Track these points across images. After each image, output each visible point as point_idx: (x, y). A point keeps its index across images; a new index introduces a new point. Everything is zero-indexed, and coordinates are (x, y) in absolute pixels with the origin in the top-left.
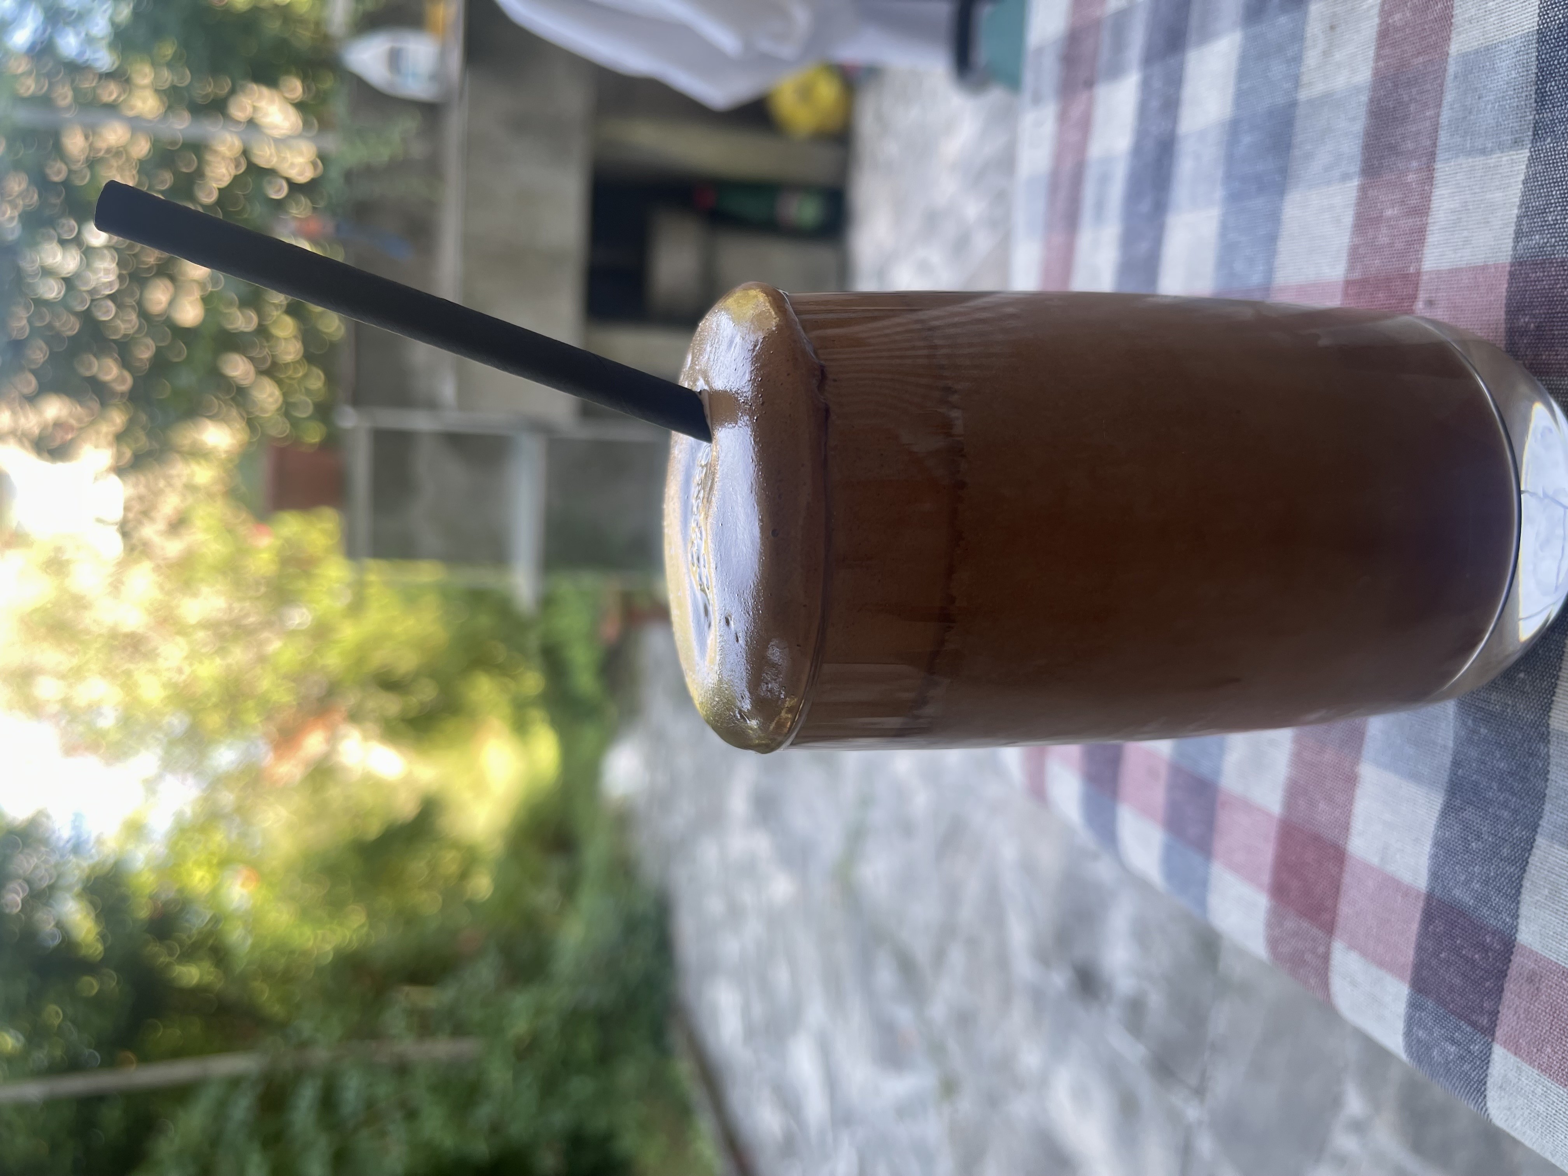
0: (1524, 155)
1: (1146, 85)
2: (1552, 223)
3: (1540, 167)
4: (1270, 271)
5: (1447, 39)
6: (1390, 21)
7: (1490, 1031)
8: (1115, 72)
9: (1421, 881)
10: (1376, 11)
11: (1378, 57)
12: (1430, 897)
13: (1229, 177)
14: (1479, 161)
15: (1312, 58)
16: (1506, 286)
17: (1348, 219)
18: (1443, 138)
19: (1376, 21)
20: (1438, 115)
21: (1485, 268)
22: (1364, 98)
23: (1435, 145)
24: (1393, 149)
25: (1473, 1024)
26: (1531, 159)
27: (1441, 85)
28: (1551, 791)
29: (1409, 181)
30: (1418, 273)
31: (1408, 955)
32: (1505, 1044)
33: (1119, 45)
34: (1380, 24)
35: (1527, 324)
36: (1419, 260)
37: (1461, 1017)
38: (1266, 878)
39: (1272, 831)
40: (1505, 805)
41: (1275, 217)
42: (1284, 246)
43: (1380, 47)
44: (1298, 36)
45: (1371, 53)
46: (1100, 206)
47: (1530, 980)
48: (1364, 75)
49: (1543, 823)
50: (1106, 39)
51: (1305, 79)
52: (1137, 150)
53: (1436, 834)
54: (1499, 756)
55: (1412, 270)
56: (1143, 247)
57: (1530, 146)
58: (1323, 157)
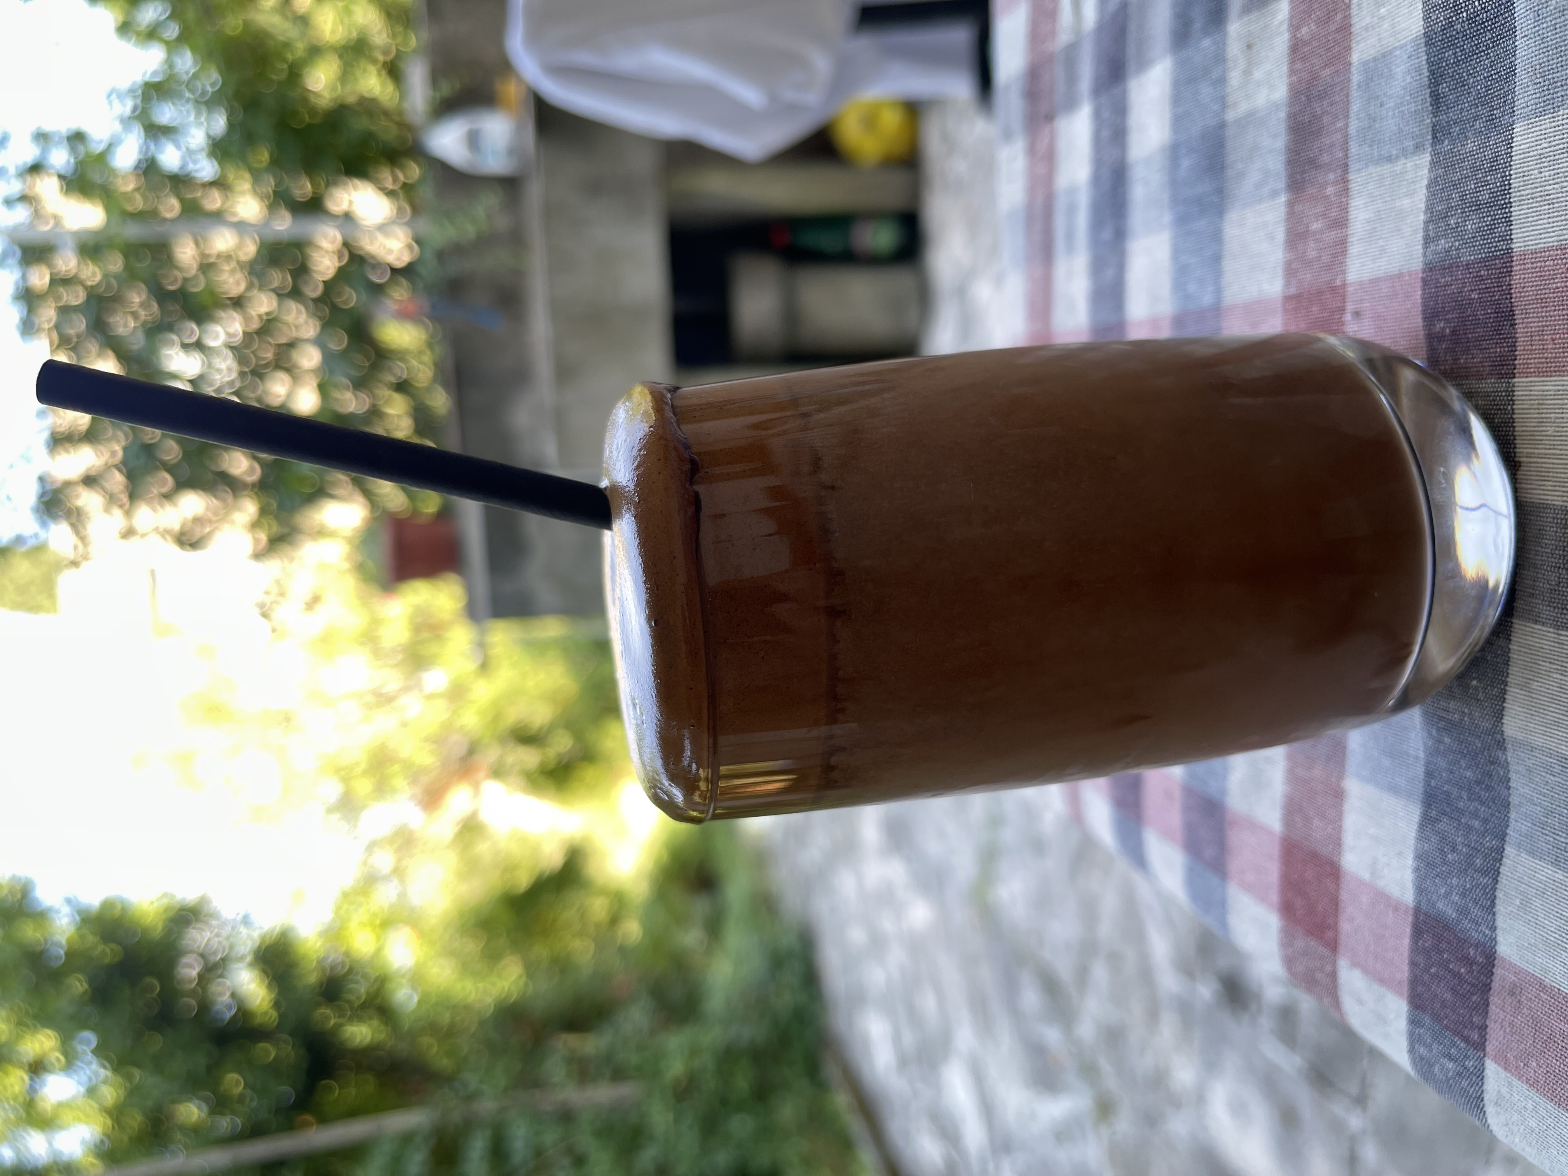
0: (1426, 158)
1: (1097, 115)
2: (1454, 226)
3: (1440, 171)
4: (1218, 291)
5: (1349, 49)
6: (1299, 36)
7: (1480, 1046)
8: (1071, 104)
9: (1407, 895)
10: (1285, 26)
11: (1292, 72)
12: (1417, 910)
13: (1175, 200)
14: (1387, 168)
15: (1235, 77)
16: (1420, 293)
17: (1280, 235)
18: (1354, 149)
19: (1286, 36)
20: (1347, 126)
21: (1400, 275)
22: (1283, 115)
23: (1346, 156)
24: (1313, 163)
25: (1466, 1040)
26: (1434, 164)
27: (1347, 95)
28: (1514, 800)
29: (1328, 194)
30: (1344, 285)
31: (1403, 972)
32: (1496, 1060)
33: (1072, 79)
34: (1291, 39)
35: (1444, 329)
36: (1344, 272)
37: (1456, 1033)
38: (1274, 897)
39: (1275, 849)
40: (1475, 815)
41: (1217, 237)
42: (1228, 265)
43: (1292, 62)
44: (1220, 58)
45: (1285, 69)
46: (1070, 236)
47: (1512, 993)
48: (1280, 92)
49: (1510, 831)
50: (1059, 72)
51: (1230, 100)
52: (1096, 179)
53: (1417, 846)
54: (1464, 765)
55: (1338, 283)
56: (1110, 273)
57: (1430, 149)
58: (1253, 176)
